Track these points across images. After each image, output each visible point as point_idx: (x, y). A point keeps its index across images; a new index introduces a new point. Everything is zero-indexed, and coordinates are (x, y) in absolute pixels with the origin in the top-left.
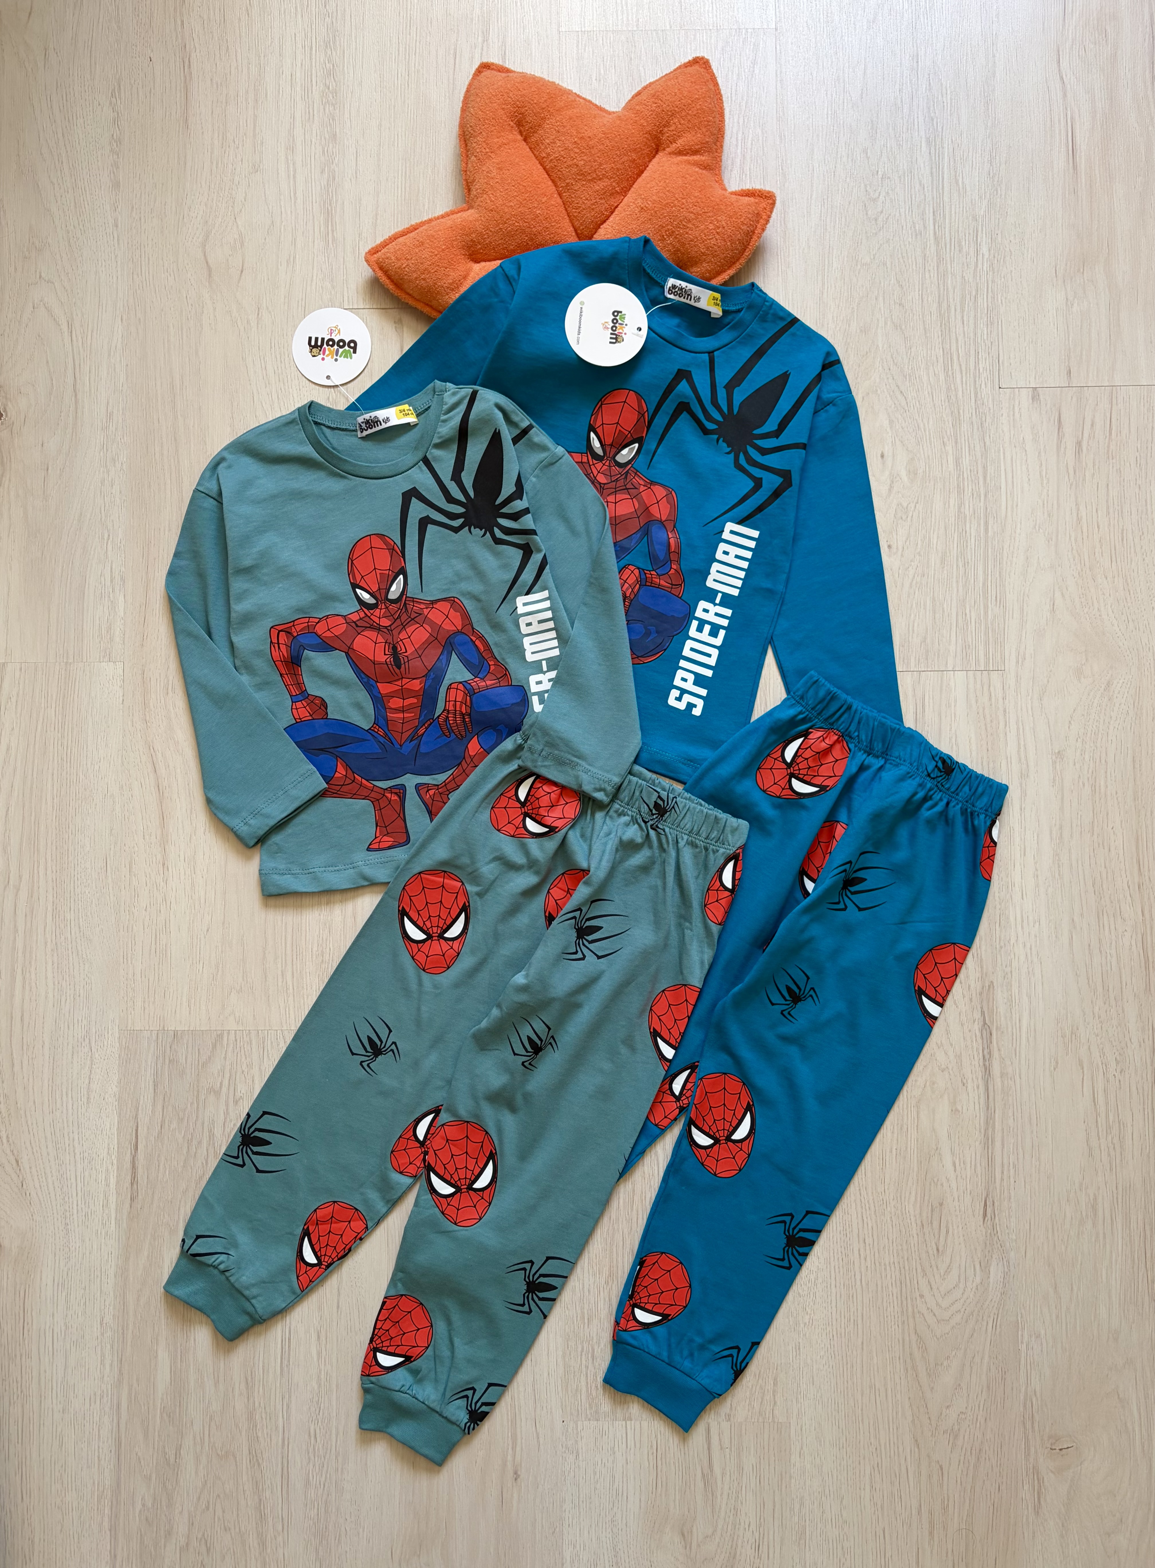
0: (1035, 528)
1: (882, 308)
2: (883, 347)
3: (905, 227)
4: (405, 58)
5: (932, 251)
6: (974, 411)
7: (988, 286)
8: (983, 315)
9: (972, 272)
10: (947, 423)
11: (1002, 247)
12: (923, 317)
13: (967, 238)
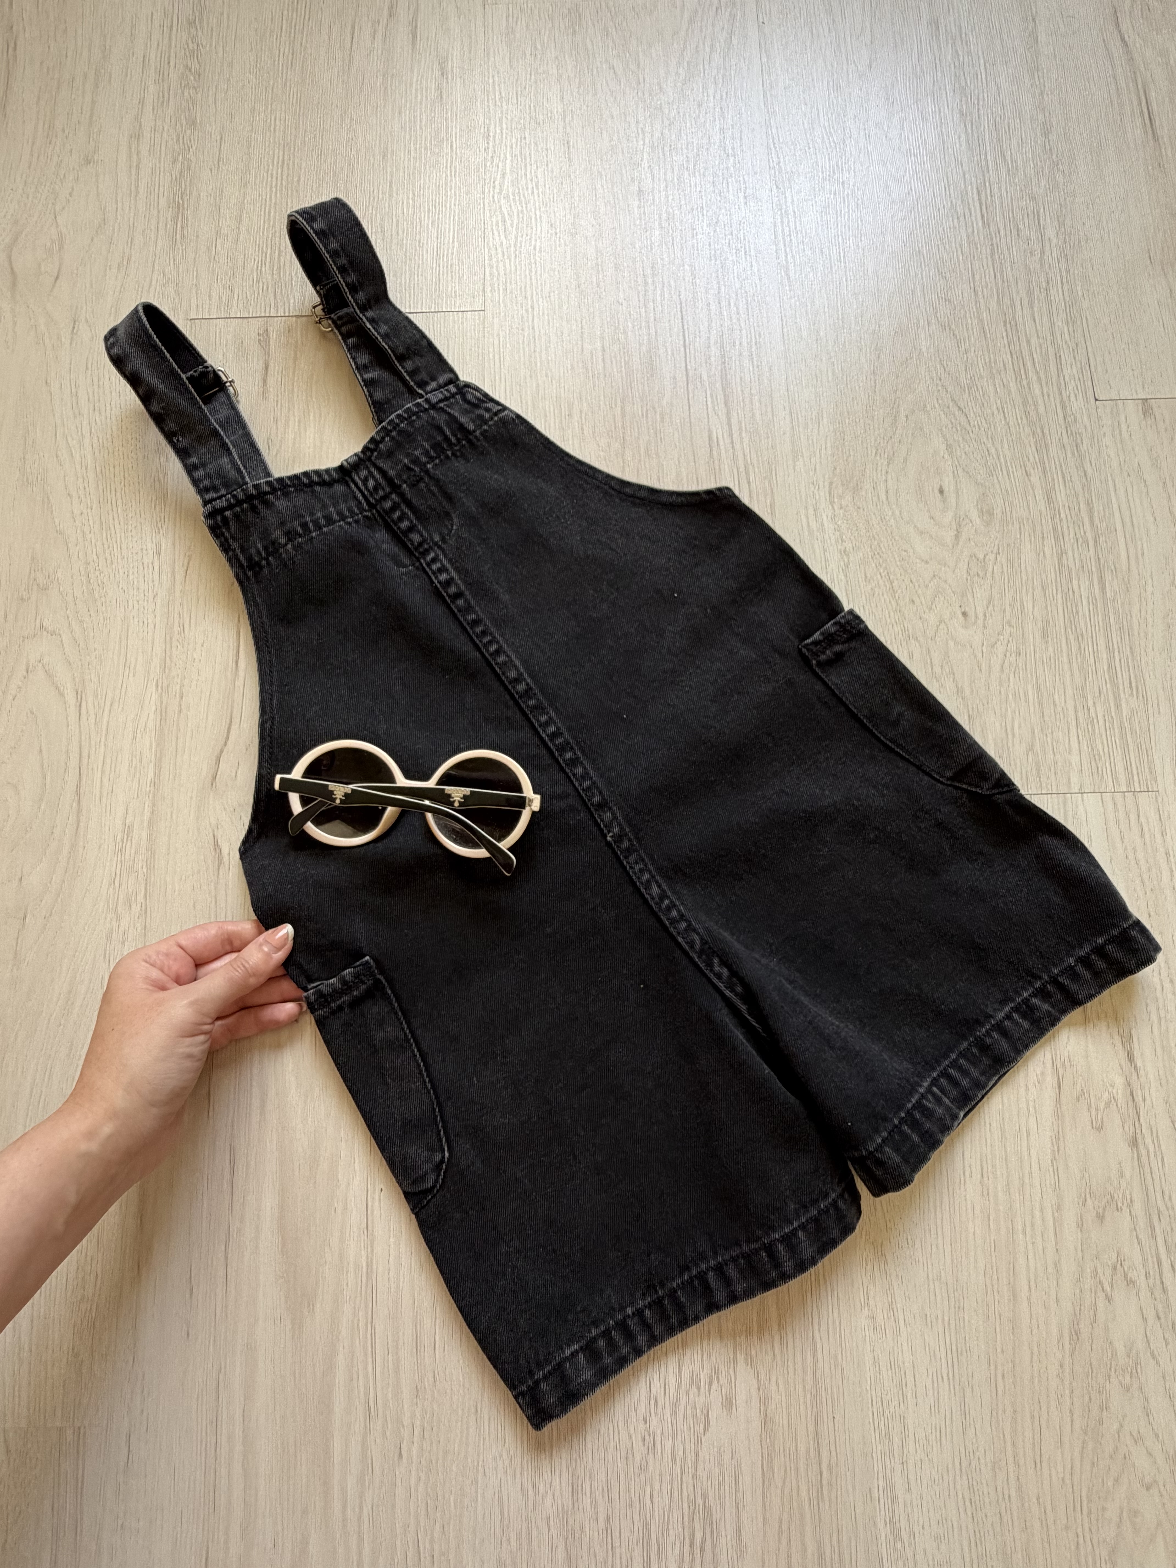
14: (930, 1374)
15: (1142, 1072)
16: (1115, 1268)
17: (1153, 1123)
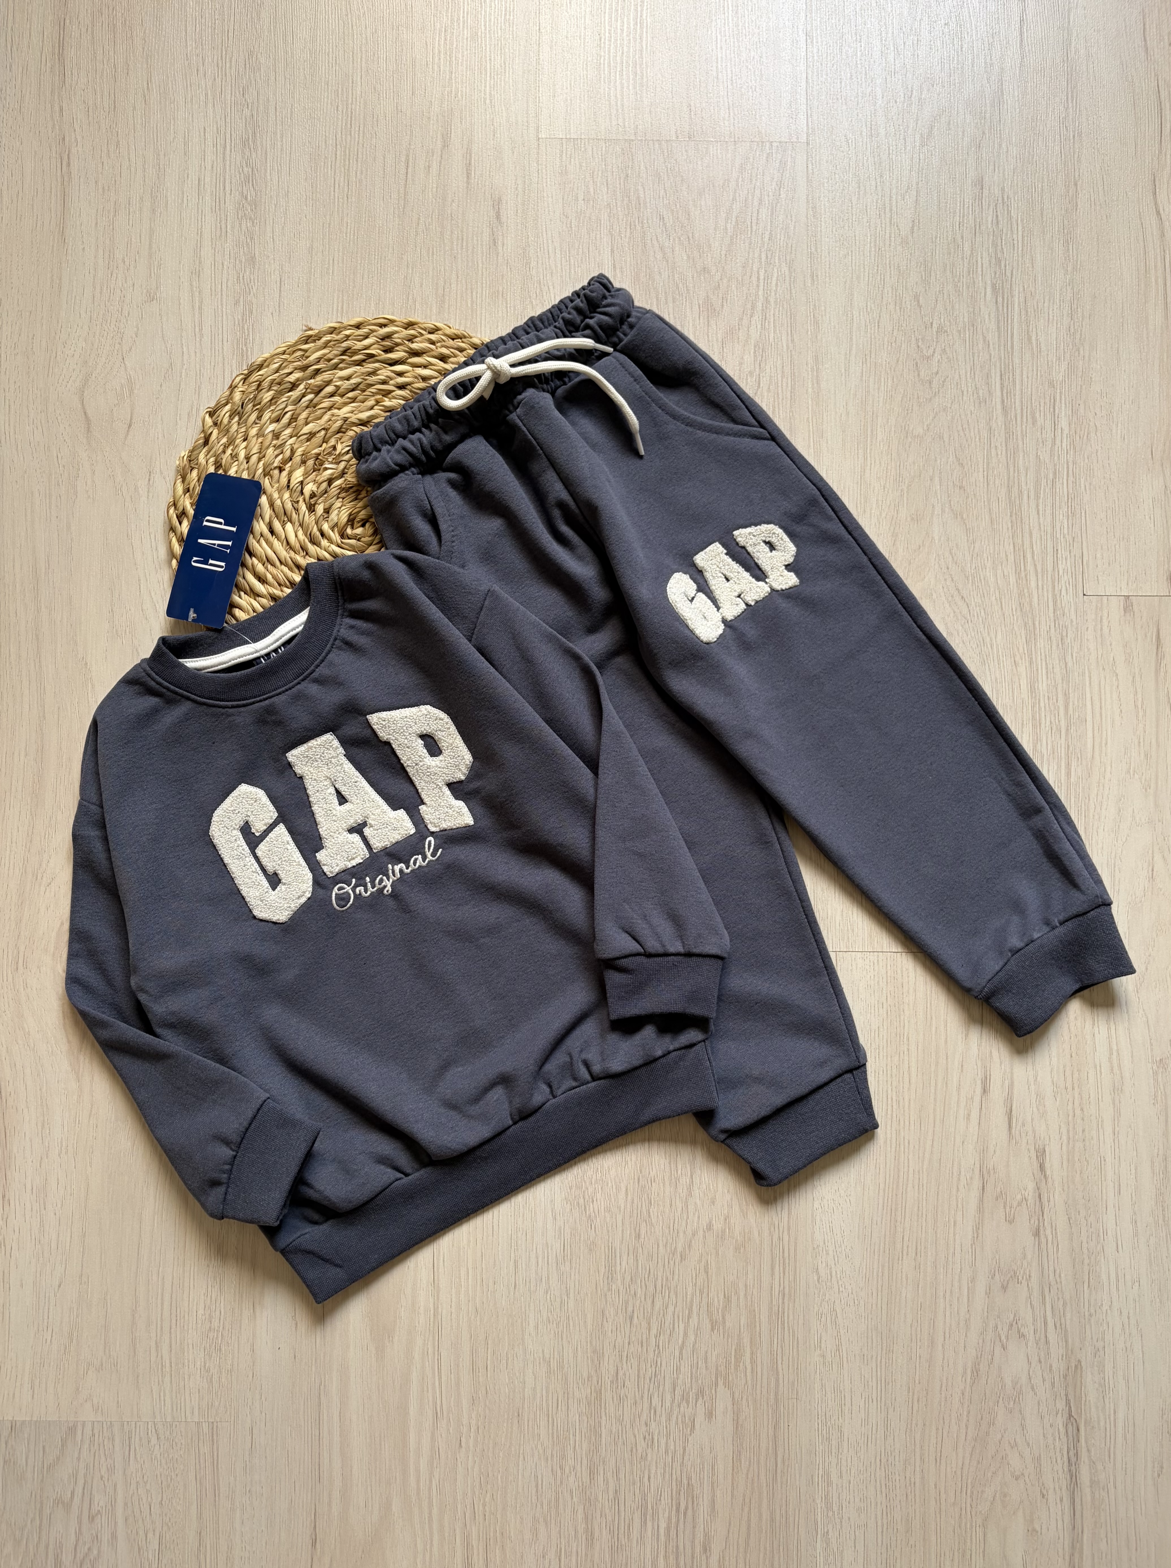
0: (1128, 772)
1: (939, 492)
2: (940, 540)
3: (965, 393)
4: (344, 165)
5: (1000, 424)
6: (1052, 624)
7: (1068, 468)
8: (1063, 504)
9: (1048, 452)
10: (1019, 637)
11: (1085, 421)
12: (989, 505)
13: (1042, 408)
14: (863, 1397)
15: (1050, 1179)
16: (1011, 1325)
17: (1053, 1218)
